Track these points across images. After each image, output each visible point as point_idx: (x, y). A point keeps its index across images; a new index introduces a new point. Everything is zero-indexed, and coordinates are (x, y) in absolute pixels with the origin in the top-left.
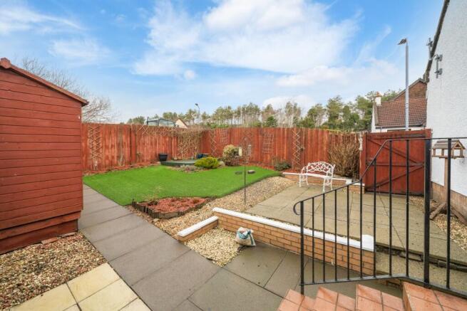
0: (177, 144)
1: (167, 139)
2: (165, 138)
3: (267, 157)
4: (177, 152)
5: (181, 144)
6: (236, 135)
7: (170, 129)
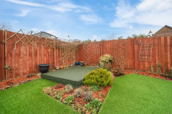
0: (59, 55)
1: (49, 50)
2: (46, 48)
3: (144, 65)
4: (60, 61)
5: (63, 54)
6: (108, 46)
7: (52, 41)
